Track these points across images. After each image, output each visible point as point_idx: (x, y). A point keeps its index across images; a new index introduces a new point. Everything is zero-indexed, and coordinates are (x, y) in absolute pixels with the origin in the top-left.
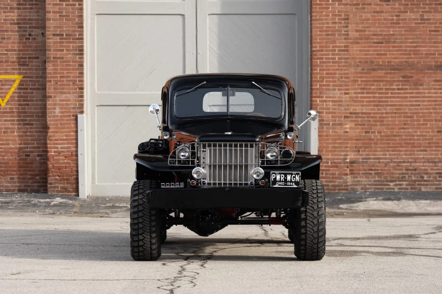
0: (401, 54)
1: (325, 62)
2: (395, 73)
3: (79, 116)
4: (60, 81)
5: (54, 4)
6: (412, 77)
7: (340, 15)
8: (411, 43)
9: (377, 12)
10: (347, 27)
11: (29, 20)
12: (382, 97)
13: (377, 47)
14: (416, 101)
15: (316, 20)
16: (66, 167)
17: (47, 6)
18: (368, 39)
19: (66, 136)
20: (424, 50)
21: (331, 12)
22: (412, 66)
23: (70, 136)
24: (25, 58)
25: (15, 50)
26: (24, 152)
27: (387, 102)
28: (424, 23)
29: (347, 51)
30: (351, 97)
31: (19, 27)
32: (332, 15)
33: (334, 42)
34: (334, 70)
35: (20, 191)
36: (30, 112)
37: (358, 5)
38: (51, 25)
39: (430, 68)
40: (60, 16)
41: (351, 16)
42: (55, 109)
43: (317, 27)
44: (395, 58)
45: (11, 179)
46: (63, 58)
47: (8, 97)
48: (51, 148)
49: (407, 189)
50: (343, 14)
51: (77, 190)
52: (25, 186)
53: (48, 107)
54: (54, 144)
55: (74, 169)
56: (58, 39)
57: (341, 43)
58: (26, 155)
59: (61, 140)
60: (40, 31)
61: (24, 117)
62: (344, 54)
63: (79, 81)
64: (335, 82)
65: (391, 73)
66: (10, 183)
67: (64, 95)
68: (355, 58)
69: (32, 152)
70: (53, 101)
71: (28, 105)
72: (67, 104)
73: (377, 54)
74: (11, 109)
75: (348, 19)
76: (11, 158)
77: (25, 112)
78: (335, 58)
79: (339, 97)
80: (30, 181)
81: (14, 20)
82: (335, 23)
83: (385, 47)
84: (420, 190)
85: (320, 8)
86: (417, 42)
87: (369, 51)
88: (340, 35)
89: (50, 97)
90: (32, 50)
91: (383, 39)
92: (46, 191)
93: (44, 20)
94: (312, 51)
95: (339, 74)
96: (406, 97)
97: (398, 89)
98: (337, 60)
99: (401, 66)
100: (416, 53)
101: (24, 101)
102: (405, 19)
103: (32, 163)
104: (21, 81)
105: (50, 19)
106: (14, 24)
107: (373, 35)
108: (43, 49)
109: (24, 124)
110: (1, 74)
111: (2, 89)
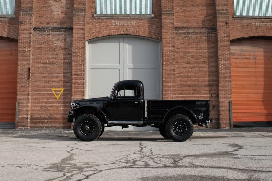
0: (193, 82)
1: (167, 84)
4: (76, 90)
5: (75, 64)
6: (197, 89)
8: (196, 78)
9: (185, 67)
10: (175, 72)
11: (67, 70)
12: (187, 96)
13: (185, 79)
14: (198, 98)
15: (164, 70)
17: (72, 65)
18: (182, 76)
20: (200, 80)
21: (169, 67)
22: (196, 86)
24: (65, 83)
25: (62, 80)
26: (64, 115)
27: (188, 98)
28: (200, 71)
29: (175, 80)
30: (176, 96)
31: (64, 72)
33: (170, 77)
34: (170, 87)
35: (63, 128)
37: (178, 65)
38: (73, 71)
39: (203, 86)
40: (77, 68)
41: (176, 69)
43: (165, 72)
44: (191, 83)
45: (60, 124)
46: (77, 82)
47: (59, 96)
49: (196, 128)
50: (173, 68)
52: (64, 126)
53: (72, 99)
56: (76, 76)
57: (173, 78)
60: (70, 74)
61: (64, 103)
63: (83, 90)
64: (171, 91)
65: (190, 88)
66: (59, 125)
67: (77, 95)
68: (178, 83)
71: (66, 99)
72: (78, 98)
73: (185, 82)
74: (60, 100)
76: (60, 117)
77: (65, 101)
78: (170, 83)
79: (172, 96)
80: (66, 125)
81: (62, 70)
82: (171, 71)
83: (187, 79)
84: (200, 128)
85: (165, 66)
86: (198, 78)
87: (182, 80)
88: (172, 75)
89: (73, 96)
90: (67, 80)
91: (187, 76)
92: (71, 128)
93: (71, 70)
94: (163, 80)
95: (172, 88)
96: (195, 96)
97: (192, 93)
99: (193, 86)
100: (198, 81)
101: (65, 97)
102: (194, 70)
104: (64, 90)
105: (73, 69)
106: (62, 71)
107: (183, 75)
108: (71, 80)
109: (65, 105)
110: (57, 88)
111: (57, 93)
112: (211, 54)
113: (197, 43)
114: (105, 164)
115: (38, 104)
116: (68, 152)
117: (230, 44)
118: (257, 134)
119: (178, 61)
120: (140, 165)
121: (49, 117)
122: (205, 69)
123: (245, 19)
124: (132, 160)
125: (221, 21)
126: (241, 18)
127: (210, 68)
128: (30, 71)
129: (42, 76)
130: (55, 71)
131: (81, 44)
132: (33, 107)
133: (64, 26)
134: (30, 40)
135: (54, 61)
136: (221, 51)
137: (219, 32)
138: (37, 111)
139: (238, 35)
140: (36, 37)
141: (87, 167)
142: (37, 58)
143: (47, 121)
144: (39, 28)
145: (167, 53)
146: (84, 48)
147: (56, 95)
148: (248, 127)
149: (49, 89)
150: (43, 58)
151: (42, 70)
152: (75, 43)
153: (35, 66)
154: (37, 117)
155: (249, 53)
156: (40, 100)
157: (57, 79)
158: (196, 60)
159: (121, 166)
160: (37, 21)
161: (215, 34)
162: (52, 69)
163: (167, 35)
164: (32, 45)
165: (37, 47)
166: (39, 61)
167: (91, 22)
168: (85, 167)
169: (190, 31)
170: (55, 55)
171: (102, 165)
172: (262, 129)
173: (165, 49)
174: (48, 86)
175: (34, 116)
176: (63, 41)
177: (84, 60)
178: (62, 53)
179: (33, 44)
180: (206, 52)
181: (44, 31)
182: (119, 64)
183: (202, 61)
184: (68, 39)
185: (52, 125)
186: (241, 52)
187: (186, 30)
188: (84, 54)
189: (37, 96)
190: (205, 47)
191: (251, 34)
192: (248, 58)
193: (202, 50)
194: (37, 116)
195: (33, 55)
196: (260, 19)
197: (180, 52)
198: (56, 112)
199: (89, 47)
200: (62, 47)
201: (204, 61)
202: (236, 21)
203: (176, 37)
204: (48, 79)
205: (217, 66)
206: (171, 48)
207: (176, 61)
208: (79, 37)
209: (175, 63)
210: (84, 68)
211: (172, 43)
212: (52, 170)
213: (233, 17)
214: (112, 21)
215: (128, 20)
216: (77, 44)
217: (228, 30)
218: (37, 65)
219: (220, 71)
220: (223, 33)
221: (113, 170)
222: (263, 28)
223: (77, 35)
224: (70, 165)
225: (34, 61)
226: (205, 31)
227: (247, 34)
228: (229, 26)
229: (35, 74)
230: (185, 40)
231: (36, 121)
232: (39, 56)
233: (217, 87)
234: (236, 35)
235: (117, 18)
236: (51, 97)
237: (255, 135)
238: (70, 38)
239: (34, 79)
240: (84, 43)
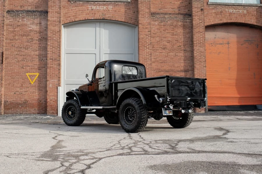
0: (169, 67)
2: (167, 73)
3: (58, 87)
4: (52, 75)
5: (50, 49)
7: (149, 53)
9: (161, 53)
10: (151, 57)
11: (42, 54)
13: (161, 64)
15: (140, 54)
16: (53, 105)
17: (48, 49)
18: (158, 61)
19: (54, 94)
20: (176, 65)
22: (172, 71)
23: (55, 94)
24: (40, 67)
25: (37, 65)
26: (39, 100)
28: (176, 56)
29: (151, 65)
31: (39, 57)
32: (146, 53)
35: (38, 113)
36: (41, 86)
37: (154, 50)
38: (49, 56)
39: (178, 71)
40: (52, 53)
41: (152, 54)
42: (50, 85)
43: (141, 57)
44: (167, 68)
45: (35, 109)
46: (53, 67)
47: (34, 81)
48: (48, 98)
50: (150, 53)
51: (57, 113)
52: (40, 112)
53: (47, 84)
54: (49, 97)
55: (57, 106)
56: (51, 60)
57: (149, 63)
58: (40, 101)
59: (52, 96)
60: (46, 58)
61: (40, 88)
62: (150, 66)
63: (59, 75)
65: (165, 73)
66: (34, 111)
67: (53, 80)
68: (154, 68)
69: (42, 100)
70: (49, 82)
71: (41, 83)
72: (54, 83)
73: (161, 67)
74: (35, 85)
75: (151, 54)
76: (35, 102)
77: (40, 86)
80: (41, 110)
81: (37, 54)
82: (147, 55)
83: (164, 64)
85: (142, 51)
86: (174, 63)
87: (158, 65)
88: (149, 59)
89: (48, 80)
90: (43, 65)
91: (163, 61)
92: (46, 114)
93: (47, 54)
95: (149, 73)
98: (148, 68)
99: (169, 70)
100: (174, 66)
101: (40, 82)
102: (170, 55)
103: (42, 104)
104: (39, 75)
105: (49, 54)
106: (37, 56)
107: (160, 60)
108: (46, 64)
109: (40, 90)
110: (31, 73)
111: (32, 78)
112: (187, 39)
113: (173, 28)
114: (100, 152)
115: (12, 89)
116: (54, 138)
117: (205, 30)
118: (232, 117)
119: (155, 46)
120: (139, 152)
121: (23, 102)
122: (181, 54)
123: (219, 6)
124: (127, 146)
125: (196, 7)
126: (215, 5)
127: (186, 53)
128: (4, 55)
129: (16, 61)
130: (30, 56)
131: (57, 28)
132: (7, 92)
133: (39, 10)
134: (3, 24)
135: (29, 45)
136: (196, 37)
137: (194, 18)
138: (12, 96)
139: (212, 21)
140: (10, 20)
141: (83, 155)
142: (11, 42)
143: (21, 107)
144: (13, 11)
145: (143, 38)
146: (60, 32)
147: (31, 79)
148: (222, 111)
149: (24, 74)
150: (17, 43)
151: (16, 54)
152: (50, 27)
153: (9, 50)
154: (11, 103)
155: (223, 38)
156: (14, 85)
157: (31, 63)
158: (171, 45)
159: (118, 153)
160: (10, 4)
161: (191, 19)
162: (26, 53)
163: (144, 20)
164: (5, 28)
165: (11, 31)
166: (12, 45)
167: (67, 6)
168: (81, 155)
169: (166, 16)
170: (30, 39)
171: (97, 152)
172: (236, 112)
173: (141, 34)
174: (22, 71)
175: (8, 101)
176: (38, 25)
177: (60, 45)
178: (37, 37)
179: (7, 28)
180: (181, 38)
181: (18, 15)
182: (96, 49)
183: (178, 47)
184: (43, 23)
185: (26, 111)
186: (215, 38)
187: (162, 16)
188: (60, 38)
189: (11, 81)
190: (181, 33)
191: (225, 21)
192: (221, 44)
193: (178, 35)
194: (11, 101)
195: (6, 39)
196: (233, 6)
197: (156, 38)
198: (31, 97)
199: (64, 32)
200: (36, 31)
201: (180, 47)
202: (211, 7)
203: (153, 23)
204: (23, 63)
205: (192, 52)
206: (147, 33)
207: (152, 46)
208: (55, 21)
209: (151, 48)
210: (60, 53)
211: (148, 28)
212: (46, 159)
213: (207, 4)
214: (88, 5)
215: (104, 5)
216: (53, 28)
217: (203, 16)
218: (10, 49)
219: (196, 56)
220: (198, 19)
221: (112, 157)
222: (236, 15)
223: (52, 19)
224: (63, 153)
225: (7, 45)
226: (181, 17)
227: (221, 20)
228: (204, 12)
229: (8, 58)
230: (161, 25)
231: (9, 107)
232: (13, 40)
233: (192, 72)
234: (210, 21)
235: (93, 2)
236: (25, 82)
237: (231, 118)
238: (45, 22)
239: (7, 64)
240: (60, 28)
